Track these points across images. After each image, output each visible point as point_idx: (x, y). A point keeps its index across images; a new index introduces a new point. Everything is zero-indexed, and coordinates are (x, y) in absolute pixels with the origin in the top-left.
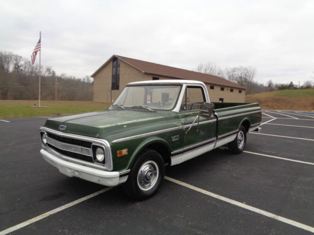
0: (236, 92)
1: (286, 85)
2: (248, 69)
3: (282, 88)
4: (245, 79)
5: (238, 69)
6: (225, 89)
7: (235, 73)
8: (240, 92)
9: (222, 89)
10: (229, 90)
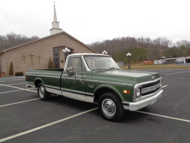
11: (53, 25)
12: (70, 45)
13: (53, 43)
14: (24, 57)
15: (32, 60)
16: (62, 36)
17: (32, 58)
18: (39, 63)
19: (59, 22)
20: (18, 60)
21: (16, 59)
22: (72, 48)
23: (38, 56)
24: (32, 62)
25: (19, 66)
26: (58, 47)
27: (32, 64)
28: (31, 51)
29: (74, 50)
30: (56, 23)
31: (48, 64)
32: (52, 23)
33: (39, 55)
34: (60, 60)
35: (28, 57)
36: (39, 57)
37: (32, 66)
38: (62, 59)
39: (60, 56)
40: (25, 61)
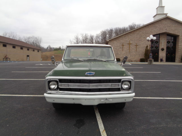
0: (36, 51)
1: (58, 48)
2: (37, 38)
3: (56, 50)
4: (36, 44)
5: (31, 38)
6: (30, 50)
7: (30, 40)
8: (38, 51)
9: (28, 50)
10: (32, 50)
11: (157, 11)
12: (174, 31)
13: (153, 31)
14: (123, 45)
15: (129, 48)
16: (164, 22)
17: (130, 46)
18: (136, 51)
19: (164, 7)
20: (118, 48)
21: (116, 47)
22: (177, 34)
23: (135, 44)
24: (129, 50)
25: (118, 54)
26: (159, 34)
27: (129, 52)
28: (129, 40)
29: (180, 36)
30: (161, 8)
31: (144, 52)
32: (157, 9)
33: (137, 44)
34: (160, 48)
35: (126, 45)
36: (136, 46)
37: (129, 53)
38: (163, 47)
39: (160, 43)
40: (123, 49)
